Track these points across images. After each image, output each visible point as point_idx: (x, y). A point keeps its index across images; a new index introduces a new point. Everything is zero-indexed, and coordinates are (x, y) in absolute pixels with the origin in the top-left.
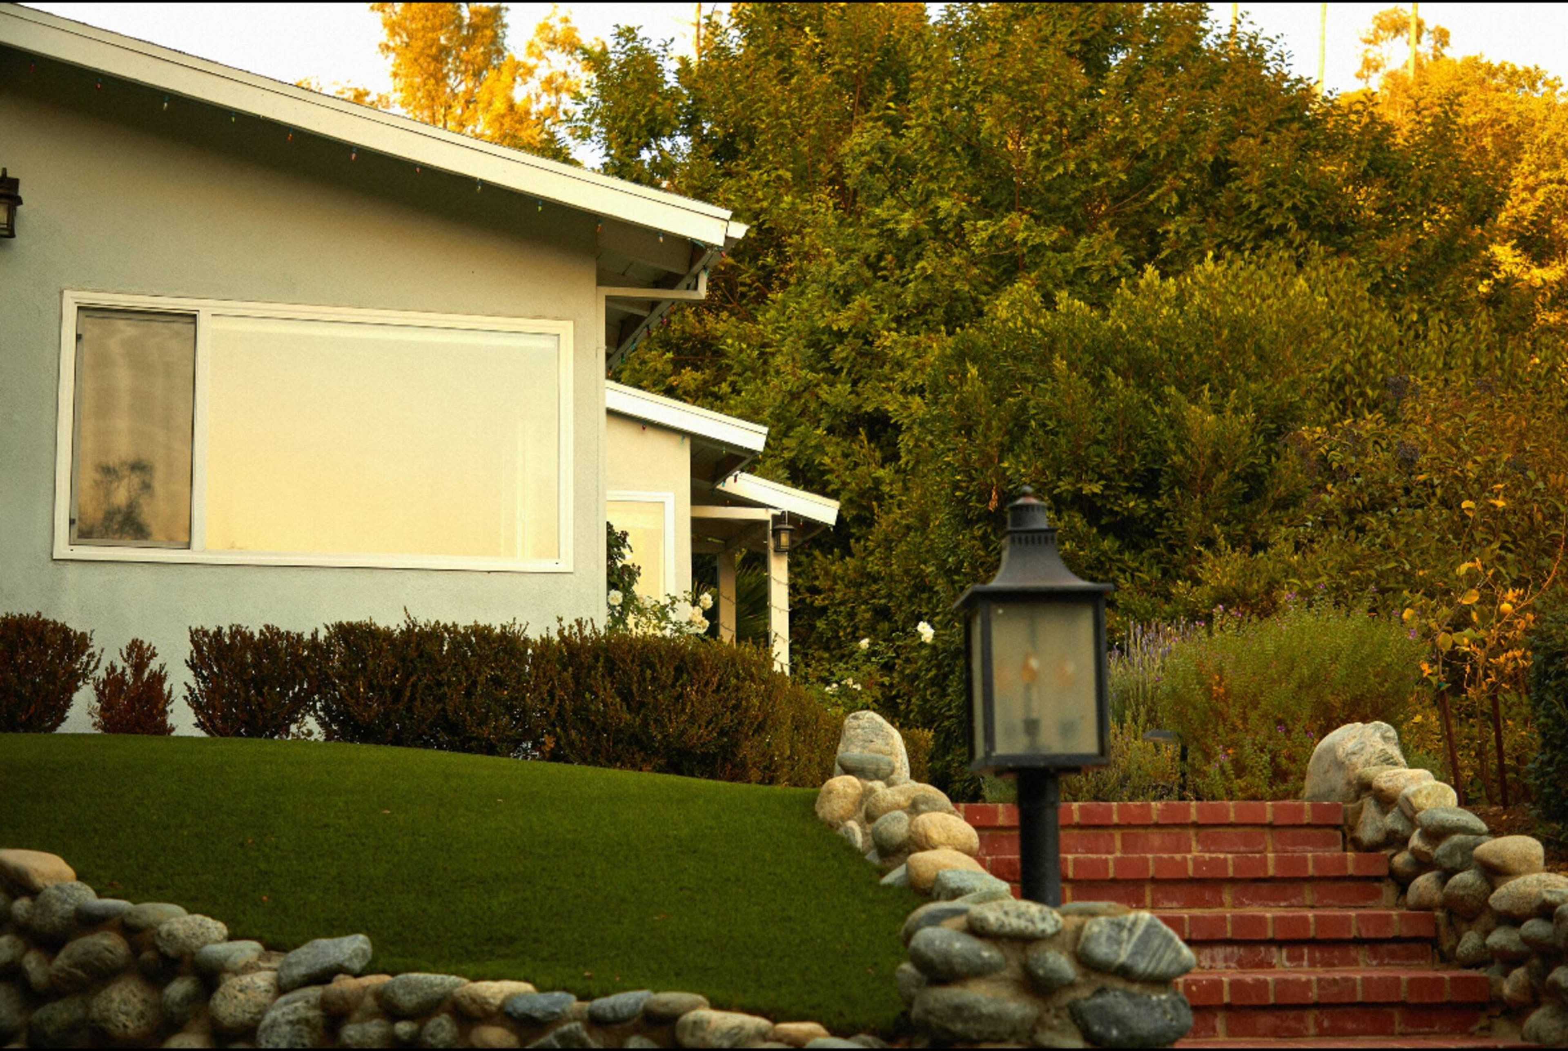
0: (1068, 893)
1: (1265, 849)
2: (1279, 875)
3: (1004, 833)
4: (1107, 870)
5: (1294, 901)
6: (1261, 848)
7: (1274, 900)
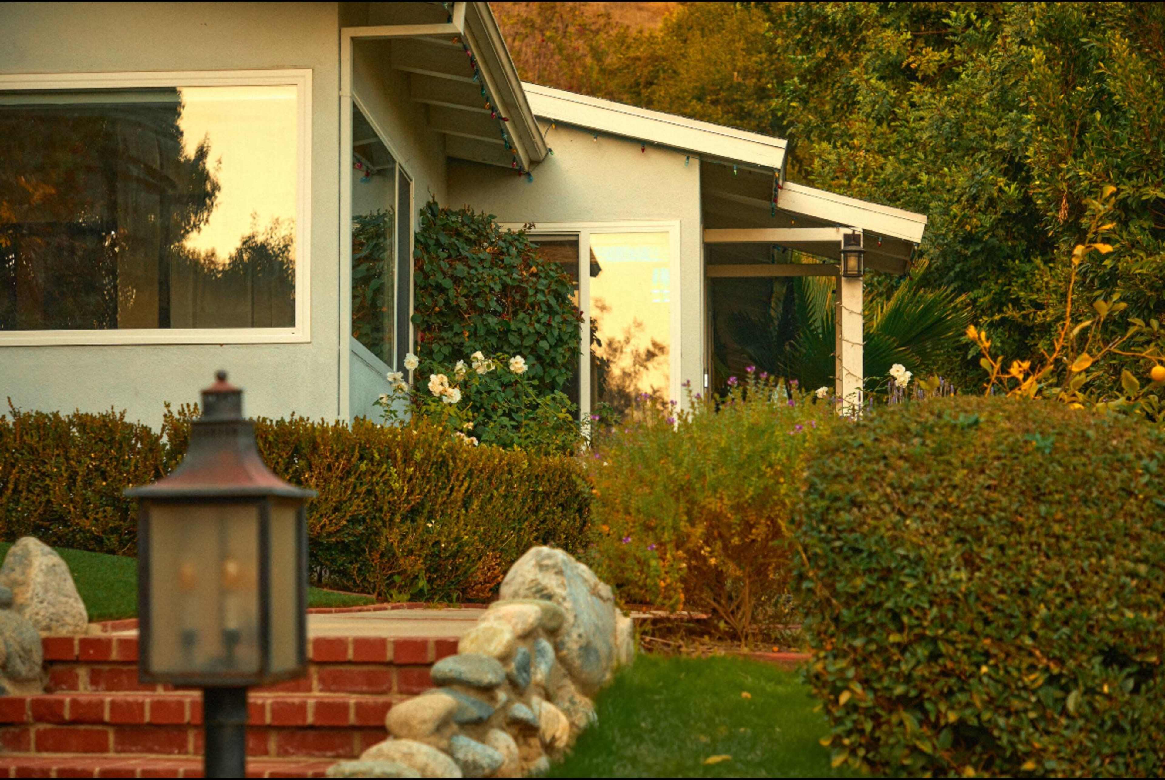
0: (112, 738)
1: (390, 689)
2: (319, 723)
3: (125, 668)
4: (142, 714)
5: (341, 751)
6: (384, 687)
7: (319, 750)
